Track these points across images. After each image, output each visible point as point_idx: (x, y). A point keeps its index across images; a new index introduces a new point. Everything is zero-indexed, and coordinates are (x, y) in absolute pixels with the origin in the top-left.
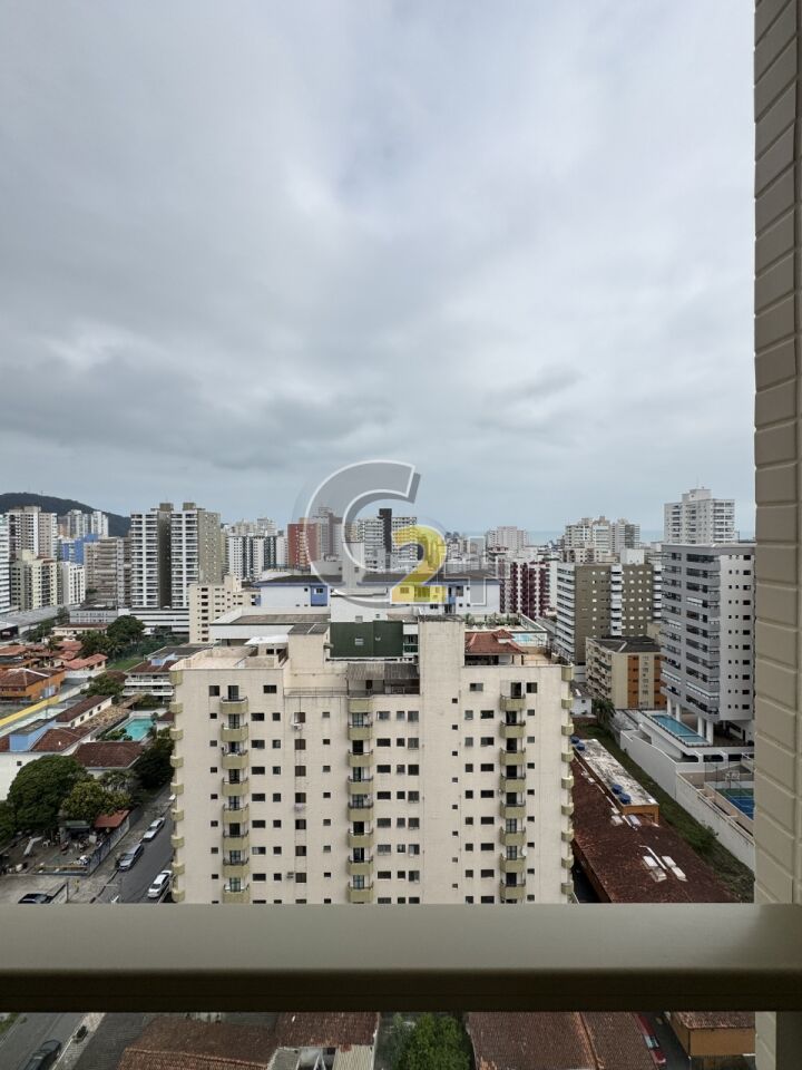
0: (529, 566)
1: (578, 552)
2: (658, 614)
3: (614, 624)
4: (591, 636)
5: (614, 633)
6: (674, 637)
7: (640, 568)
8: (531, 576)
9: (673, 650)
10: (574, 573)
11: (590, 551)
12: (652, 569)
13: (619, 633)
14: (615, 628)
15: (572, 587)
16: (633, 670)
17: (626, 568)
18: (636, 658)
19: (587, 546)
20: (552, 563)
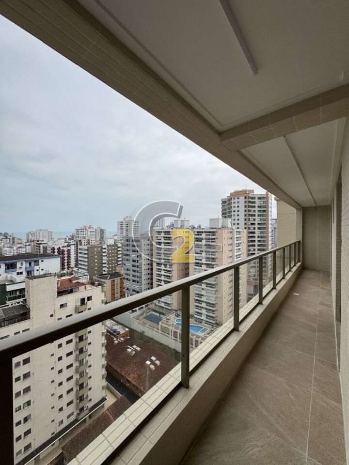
0: (61, 248)
1: (83, 241)
2: (119, 263)
3: (104, 269)
4: (95, 276)
5: (104, 273)
6: (128, 270)
7: (113, 246)
8: (62, 253)
9: (127, 274)
10: (87, 250)
11: (89, 240)
12: (117, 246)
13: (106, 273)
14: (104, 271)
15: (86, 256)
16: (113, 285)
17: (108, 246)
18: (114, 281)
19: (87, 238)
20: (71, 246)
